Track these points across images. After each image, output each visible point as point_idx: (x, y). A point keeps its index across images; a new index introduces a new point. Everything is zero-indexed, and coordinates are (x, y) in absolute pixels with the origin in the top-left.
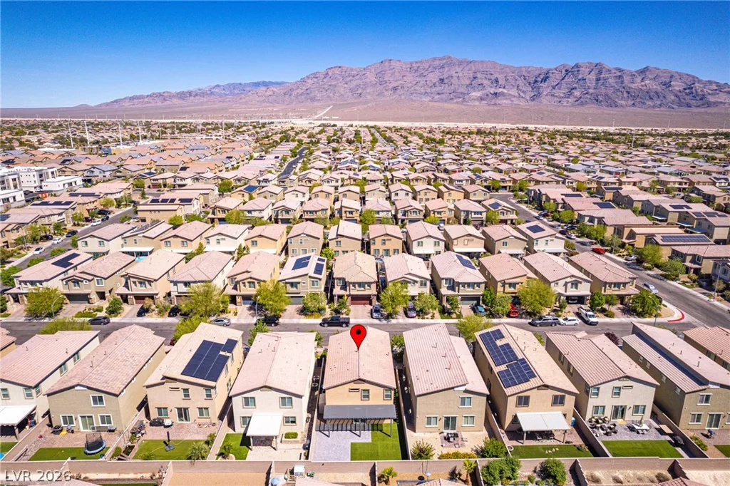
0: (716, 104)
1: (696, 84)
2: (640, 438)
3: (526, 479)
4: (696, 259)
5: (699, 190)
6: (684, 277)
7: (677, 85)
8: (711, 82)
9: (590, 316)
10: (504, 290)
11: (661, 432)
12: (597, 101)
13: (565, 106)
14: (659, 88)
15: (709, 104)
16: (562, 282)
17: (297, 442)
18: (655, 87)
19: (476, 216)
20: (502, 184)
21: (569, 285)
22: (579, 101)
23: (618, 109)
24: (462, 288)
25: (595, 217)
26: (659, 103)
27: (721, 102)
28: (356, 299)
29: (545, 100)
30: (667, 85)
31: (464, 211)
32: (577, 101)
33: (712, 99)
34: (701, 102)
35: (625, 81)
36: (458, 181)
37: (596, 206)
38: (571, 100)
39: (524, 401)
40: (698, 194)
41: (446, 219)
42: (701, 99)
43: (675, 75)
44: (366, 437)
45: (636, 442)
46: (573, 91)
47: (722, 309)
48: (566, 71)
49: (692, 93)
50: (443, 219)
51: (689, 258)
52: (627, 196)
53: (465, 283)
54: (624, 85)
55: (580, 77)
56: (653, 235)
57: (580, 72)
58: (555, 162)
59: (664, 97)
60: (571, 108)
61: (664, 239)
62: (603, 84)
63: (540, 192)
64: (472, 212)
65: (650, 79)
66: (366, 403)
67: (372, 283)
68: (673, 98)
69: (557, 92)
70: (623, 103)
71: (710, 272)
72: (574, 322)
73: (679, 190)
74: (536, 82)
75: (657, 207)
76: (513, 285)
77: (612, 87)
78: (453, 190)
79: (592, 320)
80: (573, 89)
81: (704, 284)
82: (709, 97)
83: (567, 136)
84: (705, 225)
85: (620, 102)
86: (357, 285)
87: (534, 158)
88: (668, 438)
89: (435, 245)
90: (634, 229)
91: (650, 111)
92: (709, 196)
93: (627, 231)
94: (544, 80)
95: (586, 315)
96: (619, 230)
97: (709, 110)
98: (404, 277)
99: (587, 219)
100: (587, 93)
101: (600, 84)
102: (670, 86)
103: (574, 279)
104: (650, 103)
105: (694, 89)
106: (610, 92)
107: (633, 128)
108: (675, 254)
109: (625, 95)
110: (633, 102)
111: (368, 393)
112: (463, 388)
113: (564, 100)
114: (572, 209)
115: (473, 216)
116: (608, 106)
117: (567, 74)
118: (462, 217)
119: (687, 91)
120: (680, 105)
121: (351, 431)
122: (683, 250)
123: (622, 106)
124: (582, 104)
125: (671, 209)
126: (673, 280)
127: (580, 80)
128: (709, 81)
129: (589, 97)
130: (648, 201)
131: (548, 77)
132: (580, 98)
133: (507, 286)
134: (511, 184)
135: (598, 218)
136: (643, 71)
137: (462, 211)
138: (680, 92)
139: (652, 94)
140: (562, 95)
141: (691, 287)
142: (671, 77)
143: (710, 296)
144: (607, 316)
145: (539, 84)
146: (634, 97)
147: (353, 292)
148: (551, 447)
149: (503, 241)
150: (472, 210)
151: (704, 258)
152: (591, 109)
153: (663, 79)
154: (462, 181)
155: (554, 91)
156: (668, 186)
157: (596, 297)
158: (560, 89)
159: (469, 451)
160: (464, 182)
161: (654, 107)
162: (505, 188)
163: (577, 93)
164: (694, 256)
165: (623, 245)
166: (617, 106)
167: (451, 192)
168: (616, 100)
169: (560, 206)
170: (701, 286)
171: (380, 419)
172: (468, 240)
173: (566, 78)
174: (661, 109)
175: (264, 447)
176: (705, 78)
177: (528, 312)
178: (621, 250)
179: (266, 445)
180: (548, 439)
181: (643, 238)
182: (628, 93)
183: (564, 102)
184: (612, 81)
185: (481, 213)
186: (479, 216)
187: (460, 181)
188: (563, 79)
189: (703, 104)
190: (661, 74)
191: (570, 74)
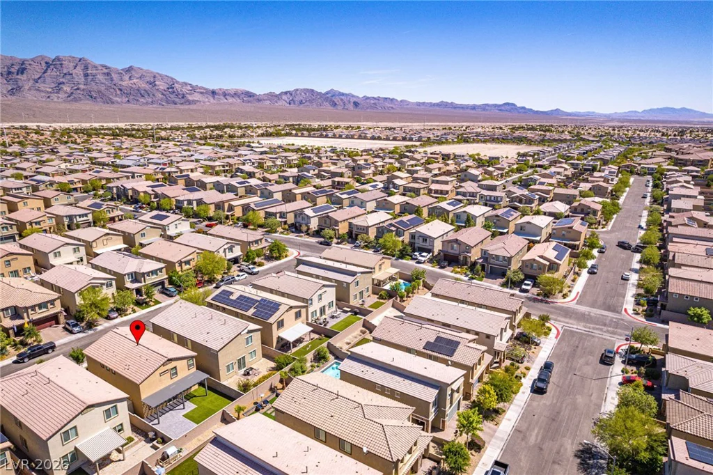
0: (195, 102)
1: (176, 85)
2: (339, 320)
3: (311, 368)
4: (283, 215)
5: (241, 169)
6: (280, 229)
7: (162, 85)
8: (186, 84)
9: (253, 268)
10: (182, 268)
11: (346, 312)
12: (92, 97)
13: (55, 102)
14: (147, 87)
15: (189, 102)
16: (222, 250)
17: (137, 443)
18: (143, 85)
19: (82, 219)
20: (72, 187)
21: (227, 250)
22: (72, 97)
23: (115, 106)
24: (148, 278)
25: (193, 200)
26: (150, 100)
27: (198, 101)
28: (40, 323)
29: (30, 96)
30: (153, 84)
31: (66, 216)
32: (69, 96)
33: (190, 98)
34: (183, 101)
35: (115, 79)
36: (15, 189)
37: (185, 191)
38: (62, 95)
39: (281, 324)
40: (241, 173)
41: (48, 228)
42: (183, 98)
43: (157, 75)
44: (190, 406)
45: (339, 323)
46: (61, 86)
47: (312, 242)
48: (47, 63)
49: (174, 92)
50: (44, 229)
51: (278, 215)
52: (199, 181)
53: (149, 272)
54: (114, 82)
55: (65, 71)
56: (248, 204)
57: (63, 66)
58: (99, 160)
59: (154, 95)
60: (64, 104)
61: (256, 205)
62: (92, 80)
63: (125, 188)
64: (76, 216)
65: (137, 78)
66: (176, 380)
67: (55, 300)
68: (160, 95)
69: (40, 85)
70: (119, 100)
71: (293, 222)
72: (244, 277)
73: (224, 171)
74: (9, 73)
75: (227, 185)
76: (188, 262)
77: (102, 83)
78: (28, 198)
79: (255, 270)
80: (60, 84)
81: (294, 230)
82: (187, 96)
83: (83, 133)
84: (266, 193)
85: (115, 99)
86: (37, 308)
87: (72, 158)
88: (350, 313)
89: (75, 252)
90: (231, 203)
91: (145, 108)
92: (250, 172)
93: (226, 205)
94: (22, 71)
95: (249, 268)
96: (219, 206)
97: (192, 107)
98: (91, 283)
99: (186, 203)
100: (78, 89)
101: (89, 80)
102: (155, 85)
103: (229, 245)
104: (142, 100)
105: (175, 89)
106: (103, 88)
107: (141, 124)
108: (268, 215)
109: (118, 92)
110: (127, 99)
111: (176, 369)
112: (246, 331)
113: (52, 95)
114: (168, 197)
115: (79, 219)
116: (104, 102)
117: (49, 67)
118: (66, 223)
119: (170, 90)
120: (168, 102)
121: (171, 410)
122: (273, 210)
123: (117, 102)
124: (75, 100)
125: (238, 185)
126: (274, 233)
127: (65, 74)
128: (185, 83)
129: (82, 93)
130: (218, 181)
131: (25, 69)
132: (72, 93)
133: (183, 264)
134: (81, 185)
135: (196, 200)
136: (129, 70)
137: (63, 216)
138: (165, 91)
139: (142, 92)
140: (50, 90)
141: (288, 234)
142: (154, 77)
143: (301, 236)
144: (259, 266)
145: (15, 76)
146: (127, 95)
147: (35, 317)
148: (307, 346)
149: (141, 233)
150: (76, 214)
151: (287, 213)
152: (86, 105)
153: (148, 79)
154: (21, 189)
155: (37, 85)
156: (216, 169)
157: (249, 254)
158: (44, 82)
159: (266, 373)
160: (24, 190)
161: (147, 103)
162: (76, 189)
163: (66, 88)
164: (280, 213)
165: (227, 218)
166: (113, 103)
167: (26, 201)
168: (111, 97)
169: (153, 196)
170: (293, 232)
171: (188, 389)
172: (107, 240)
173: (49, 71)
174: (154, 106)
175: (108, 467)
176: (181, 80)
177: (206, 281)
178: (228, 221)
179: (107, 465)
180: (301, 342)
181: (240, 208)
182: (121, 90)
183: (54, 96)
184: (101, 77)
185: (86, 215)
186: (85, 218)
187: (18, 189)
188: (45, 72)
189: (185, 102)
190: (144, 74)
191: (52, 67)
